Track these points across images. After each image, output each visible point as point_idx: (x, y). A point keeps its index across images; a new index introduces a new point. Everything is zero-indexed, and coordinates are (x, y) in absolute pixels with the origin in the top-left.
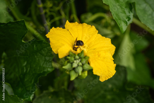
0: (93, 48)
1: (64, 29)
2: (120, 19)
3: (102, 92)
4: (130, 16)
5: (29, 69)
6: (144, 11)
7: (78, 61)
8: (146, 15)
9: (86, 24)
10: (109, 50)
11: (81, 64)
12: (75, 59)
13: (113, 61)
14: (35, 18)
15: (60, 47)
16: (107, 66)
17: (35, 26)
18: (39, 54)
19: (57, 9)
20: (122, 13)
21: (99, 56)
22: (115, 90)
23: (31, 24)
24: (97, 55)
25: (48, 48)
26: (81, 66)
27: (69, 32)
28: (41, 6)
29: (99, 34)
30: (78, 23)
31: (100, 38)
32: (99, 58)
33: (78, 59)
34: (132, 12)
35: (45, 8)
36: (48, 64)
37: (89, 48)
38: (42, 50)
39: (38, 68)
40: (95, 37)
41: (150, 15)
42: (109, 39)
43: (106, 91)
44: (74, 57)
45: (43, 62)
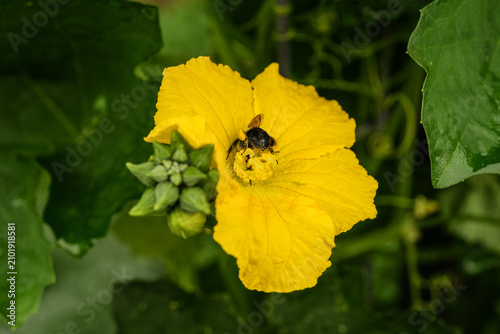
12: (171, 159)
26: (174, 185)
29: (350, 151)
33: (180, 163)
44: (172, 153)
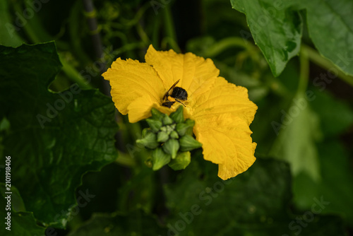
0: (207, 107)
1: (143, 64)
2: (270, 46)
3: (234, 224)
4: (293, 39)
5: (61, 156)
6: (329, 30)
7: (170, 129)
8: (333, 40)
9: (194, 56)
10: (243, 112)
11: (175, 135)
12: (164, 125)
13: (252, 135)
14: (77, 43)
15: (133, 100)
16: (236, 147)
17: (76, 64)
18: (86, 123)
19: (130, 23)
20: (276, 32)
21: (218, 124)
22: (263, 219)
23: (69, 57)
24: (215, 123)
25: (105, 107)
26: (176, 139)
27: (152, 70)
28: (92, 14)
29: (220, 77)
30: (175, 53)
31: (224, 86)
32: (220, 129)
33: (170, 125)
34: (299, 32)
35: (101, 20)
36: (105, 145)
37: (197, 106)
38: (92, 113)
39: (83, 155)
40: (213, 83)
41: (341, 39)
42: (243, 88)
43: (241, 221)
44: (162, 121)
45: (95, 140)
